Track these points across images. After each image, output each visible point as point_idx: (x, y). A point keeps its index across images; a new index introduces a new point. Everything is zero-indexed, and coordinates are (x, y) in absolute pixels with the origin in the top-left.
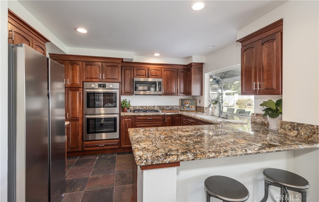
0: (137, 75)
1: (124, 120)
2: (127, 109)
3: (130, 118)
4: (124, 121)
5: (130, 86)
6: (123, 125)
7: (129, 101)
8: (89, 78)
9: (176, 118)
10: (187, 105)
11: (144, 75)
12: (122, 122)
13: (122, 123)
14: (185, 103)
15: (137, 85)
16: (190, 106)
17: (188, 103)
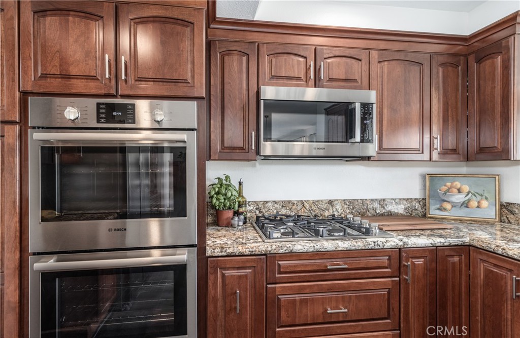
0: (273, 77)
1: (223, 275)
2: (230, 214)
3: (249, 268)
4: (219, 280)
5: (245, 121)
6: (215, 299)
7: (240, 184)
8: (54, 76)
9: (451, 259)
10: (459, 198)
11: (299, 79)
12: (210, 283)
13: (211, 291)
14: (448, 191)
15: (275, 117)
16: (469, 200)
17: (459, 191)
